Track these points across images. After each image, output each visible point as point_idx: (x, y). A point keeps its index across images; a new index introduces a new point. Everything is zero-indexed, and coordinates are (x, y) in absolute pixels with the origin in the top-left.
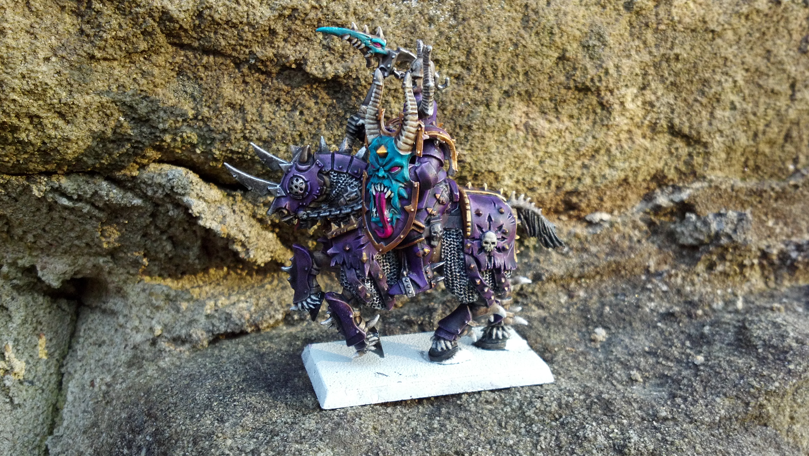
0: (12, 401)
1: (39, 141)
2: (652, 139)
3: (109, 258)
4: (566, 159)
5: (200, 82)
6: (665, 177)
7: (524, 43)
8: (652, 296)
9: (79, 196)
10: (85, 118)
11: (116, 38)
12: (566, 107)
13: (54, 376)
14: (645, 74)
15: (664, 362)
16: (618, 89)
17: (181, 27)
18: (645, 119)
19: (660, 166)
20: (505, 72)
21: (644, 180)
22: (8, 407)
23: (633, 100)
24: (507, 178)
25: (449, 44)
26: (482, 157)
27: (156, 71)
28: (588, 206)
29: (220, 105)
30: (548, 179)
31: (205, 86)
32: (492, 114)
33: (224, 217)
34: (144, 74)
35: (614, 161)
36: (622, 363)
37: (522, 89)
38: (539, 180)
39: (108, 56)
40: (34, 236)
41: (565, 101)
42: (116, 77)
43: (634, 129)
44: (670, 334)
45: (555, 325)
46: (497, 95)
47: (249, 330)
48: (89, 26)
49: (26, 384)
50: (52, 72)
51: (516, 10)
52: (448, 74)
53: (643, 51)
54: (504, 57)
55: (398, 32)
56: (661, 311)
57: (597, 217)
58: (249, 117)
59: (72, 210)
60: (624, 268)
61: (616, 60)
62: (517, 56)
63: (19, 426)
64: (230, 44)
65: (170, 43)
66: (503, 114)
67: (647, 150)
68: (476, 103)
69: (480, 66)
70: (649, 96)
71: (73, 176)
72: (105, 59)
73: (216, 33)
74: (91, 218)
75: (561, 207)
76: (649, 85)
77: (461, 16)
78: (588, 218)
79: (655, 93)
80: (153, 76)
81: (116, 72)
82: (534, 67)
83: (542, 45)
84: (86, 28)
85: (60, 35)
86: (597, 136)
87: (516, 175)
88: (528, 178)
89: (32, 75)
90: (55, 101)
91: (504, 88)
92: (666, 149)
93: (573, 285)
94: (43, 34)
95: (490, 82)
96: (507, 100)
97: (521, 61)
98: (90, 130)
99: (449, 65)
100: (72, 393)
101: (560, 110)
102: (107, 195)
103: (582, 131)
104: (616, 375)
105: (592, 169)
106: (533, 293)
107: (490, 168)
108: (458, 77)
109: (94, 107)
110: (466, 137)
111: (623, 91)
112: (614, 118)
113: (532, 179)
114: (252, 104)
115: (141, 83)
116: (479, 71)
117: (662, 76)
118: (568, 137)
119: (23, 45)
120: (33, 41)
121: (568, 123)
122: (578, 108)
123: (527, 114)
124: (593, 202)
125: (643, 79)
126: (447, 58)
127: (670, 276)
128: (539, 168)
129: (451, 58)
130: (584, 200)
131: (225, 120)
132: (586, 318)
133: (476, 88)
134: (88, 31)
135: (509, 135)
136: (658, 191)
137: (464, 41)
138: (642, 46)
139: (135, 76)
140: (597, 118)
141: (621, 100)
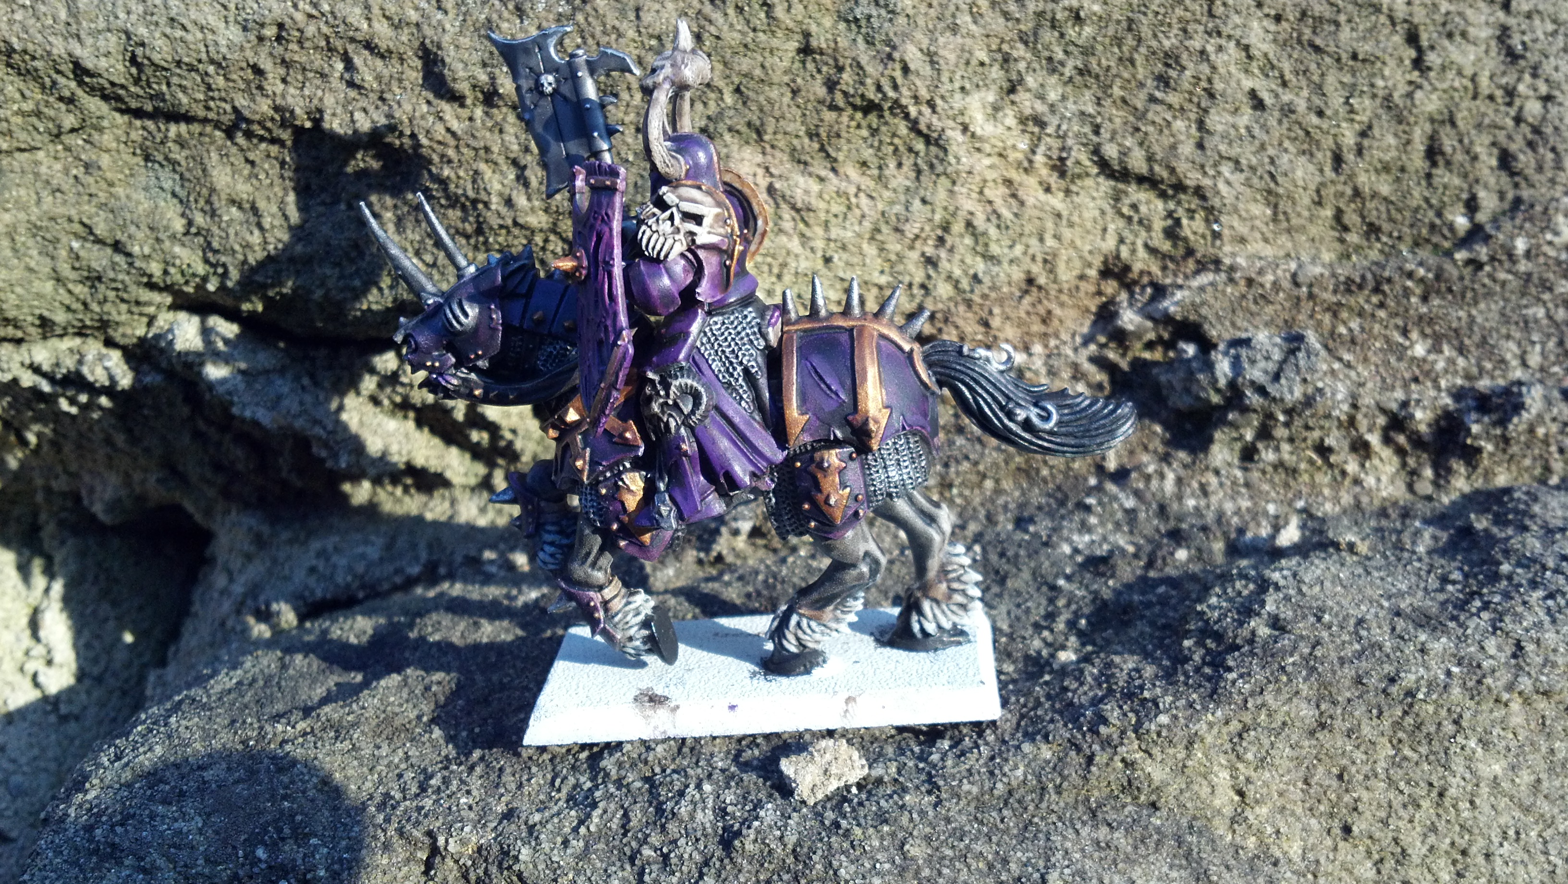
2: (1067, 192)
5: (179, 169)
6: (1128, 267)
8: (1093, 521)
9: (62, 374)
11: (21, 114)
12: (846, 147)
14: (1005, 61)
16: (943, 98)
17: (111, 82)
18: (1034, 152)
19: (1110, 244)
21: (1082, 277)
23: (991, 118)
27: (105, 160)
29: (217, 205)
31: (188, 176)
33: (279, 398)
34: (86, 166)
37: (737, 121)
39: (23, 145)
41: (839, 135)
43: (1014, 175)
47: (361, 595)
58: (267, 222)
61: (925, 41)
65: (114, 111)
67: (1059, 216)
70: (1032, 107)
71: (50, 342)
72: (20, 150)
73: (167, 84)
76: (1021, 81)
79: (1042, 97)
80: (99, 168)
81: (44, 169)
82: (747, 75)
83: (754, 30)
86: (931, 198)
92: (1109, 210)
101: (833, 153)
103: (895, 191)
105: (944, 265)
109: (22, 230)
111: (958, 100)
112: (958, 160)
114: (269, 199)
117: (1050, 59)
118: (869, 208)
121: (858, 178)
122: (873, 147)
123: (767, 169)
125: (1004, 70)
131: (232, 231)
136: (1122, 299)
139: (74, 172)
140: (919, 161)
141: (960, 119)
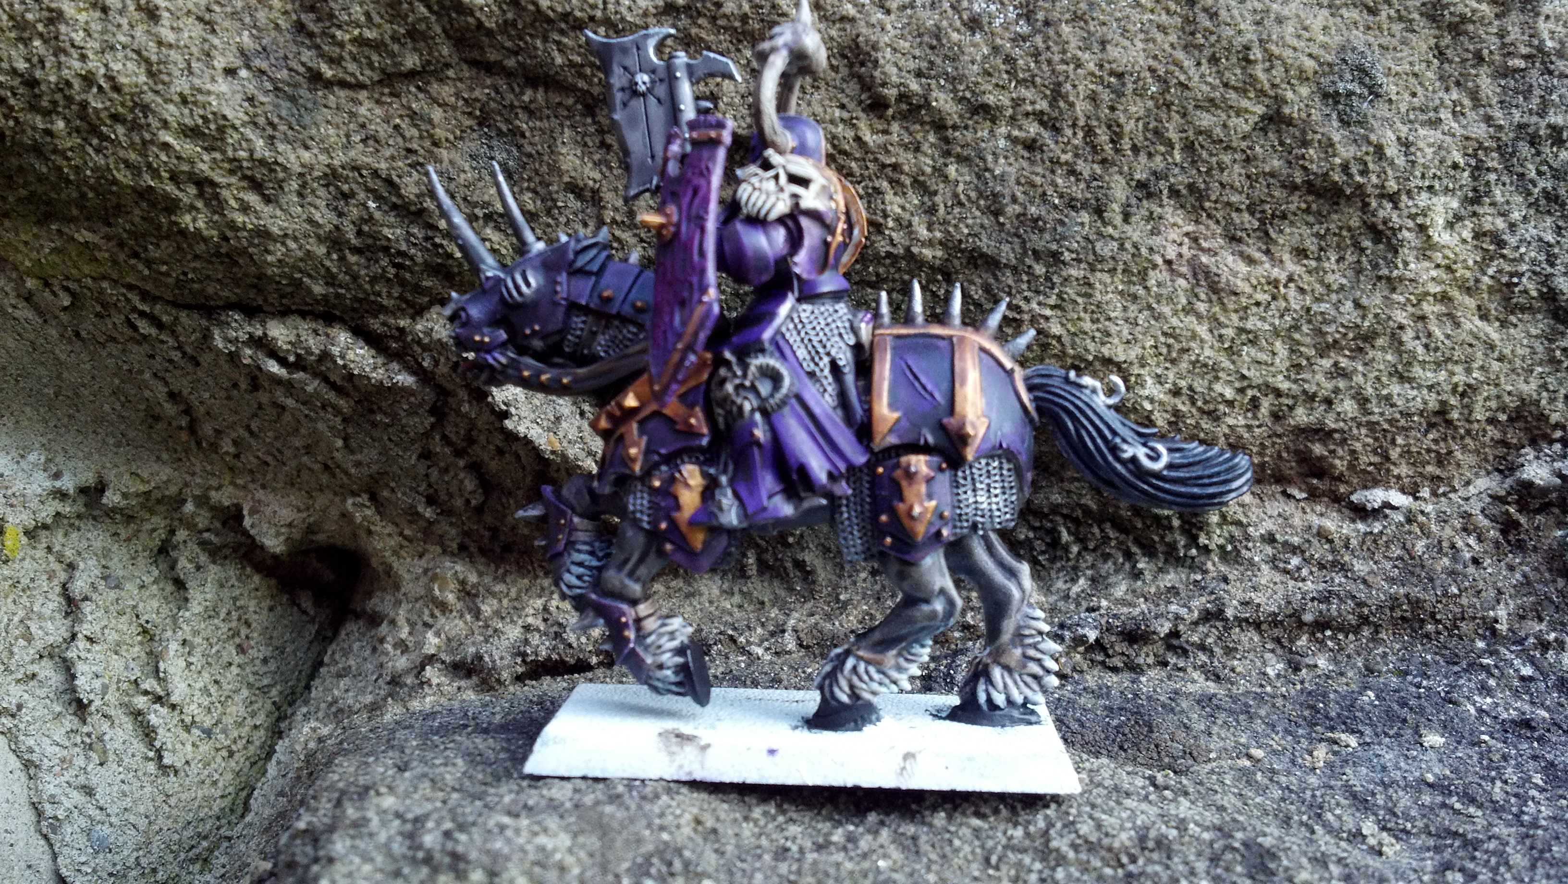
0: (160, 757)
1: (215, 233)
2: (1504, 324)
3: (364, 499)
4: (1292, 351)
5: (522, 141)
6: (1543, 417)
7: (1182, 78)
8: (1492, 682)
9: (298, 356)
10: (300, 195)
11: (360, 41)
12: (1288, 230)
13: (262, 732)
14: (1477, 168)
15: (1458, 806)
16: (1409, 193)
17: (480, 25)
18: (1482, 271)
19: (1529, 388)
20: (1140, 140)
21: (1491, 421)
22: (152, 767)
23: (1450, 225)
24: (1150, 381)
25: (1012, 73)
26: (1087, 326)
27: (437, 114)
28: (1351, 467)
29: (554, 188)
30: (1250, 393)
31: (529, 149)
32: (1110, 230)
33: (558, 419)
34: (413, 116)
35: (1409, 364)
36: (1354, 796)
37: (1180, 179)
38: (1229, 393)
39: (349, 78)
40: (235, 443)
41: (1284, 217)
42: (361, 120)
43: (1455, 293)
44: (1505, 758)
45: (1231, 712)
46: (1120, 190)
47: (594, 660)
48: (312, 16)
49: (196, 732)
50: (239, 97)
51: (1168, 11)
52: (1008, 137)
53: (1471, 115)
54: (1137, 108)
55: (904, 45)
56: (1505, 716)
57: (1376, 496)
58: (608, 216)
59: (288, 386)
60: (1433, 615)
61: (1404, 130)
62: (1168, 105)
63: (167, 809)
64: (572, 64)
65: (466, 61)
66: (1136, 232)
67: (1492, 347)
68: (1072, 204)
69: (1082, 122)
70: (1493, 222)
71: (290, 320)
72: (343, 84)
73: (545, 39)
74: (324, 407)
75: (1291, 467)
76: (1488, 193)
77: (1040, 16)
78: (1354, 498)
79: (1504, 214)
80: (430, 121)
81: (362, 111)
82: (1208, 133)
83: (1226, 85)
84: (307, 19)
85: (259, 30)
86: (1364, 301)
87: (1171, 376)
88: (1200, 385)
89: (200, 97)
90: (243, 154)
91: (1137, 176)
92: (1540, 349)
93: (1303, 641)
94: (227, 24)
95: (1104, 161)
96: (1145, 202)
97: (1176, 117)
98: (310, 221)
99: (1013, 118)
100: (279, 763)
101: (1273, 235)
102: (343, 357)
103: (1328, 286)
104: (1329, 816)
105: (1359, 379)
106: (1202, 647)
107: (1106, 351)
108: (1031, 145)
109: (316, 174)
110: (1048, 279)
111: (1423, 200)
112: (1406, 264)
113: (1210, 389)
114: (616, 190)
115: (408, 134)
116: (1080, 134)
117: (1521, 176)
118: (1295, 301)
119: (188, 42)
120: (209, 37)
121: (1292, 266)
122: (1317, 235)
123: (1195, 240)
124: (1364, 459)
125: (1474, 178)
126: (1007, 103)
127: (1545, 646)
128: (1226, 364)
129: (1017, 103)
130: (1340, 452)
131: (563, 220)
132: (1312, 707)
133: (1072, 172)
134: (312, 27)
135: (1152, 282)
136: (1529, 452)
137: (1045, 67)
138: (1467, 102)
139: (398, 121)
140: (1364, 259)
141: (1420, 220)
